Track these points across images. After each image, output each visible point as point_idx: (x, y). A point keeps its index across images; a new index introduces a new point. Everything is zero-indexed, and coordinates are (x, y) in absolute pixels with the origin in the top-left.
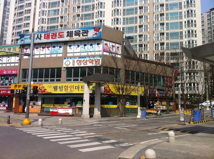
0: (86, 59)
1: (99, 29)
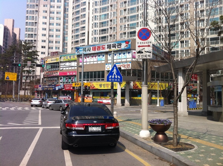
0: (120, 64)
1: (129, 42)
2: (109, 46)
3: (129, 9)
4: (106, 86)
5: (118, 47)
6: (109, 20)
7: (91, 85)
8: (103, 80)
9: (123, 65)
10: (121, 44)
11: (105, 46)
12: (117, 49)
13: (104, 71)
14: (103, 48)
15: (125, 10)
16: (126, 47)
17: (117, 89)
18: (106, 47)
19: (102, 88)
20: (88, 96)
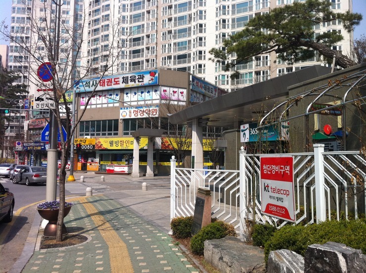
0: (142, 109)
1: (155, 74)
2: (126, 80)
3: (175, 19)
4: (119, 144)
5: (139, 81)
6: (144, 35)
7: (97, 142)
8: (116, 134)
9: (146, 110)
10: (143, 77)
11: (118, 78)
12: (137, 84)
13: (118, 120)
14: (117, 83)
15: (170, 20)
16: (151, 82)
17: (133, 150)
18: (121, 80)
19: (114, 147)
20: (92, 161)
